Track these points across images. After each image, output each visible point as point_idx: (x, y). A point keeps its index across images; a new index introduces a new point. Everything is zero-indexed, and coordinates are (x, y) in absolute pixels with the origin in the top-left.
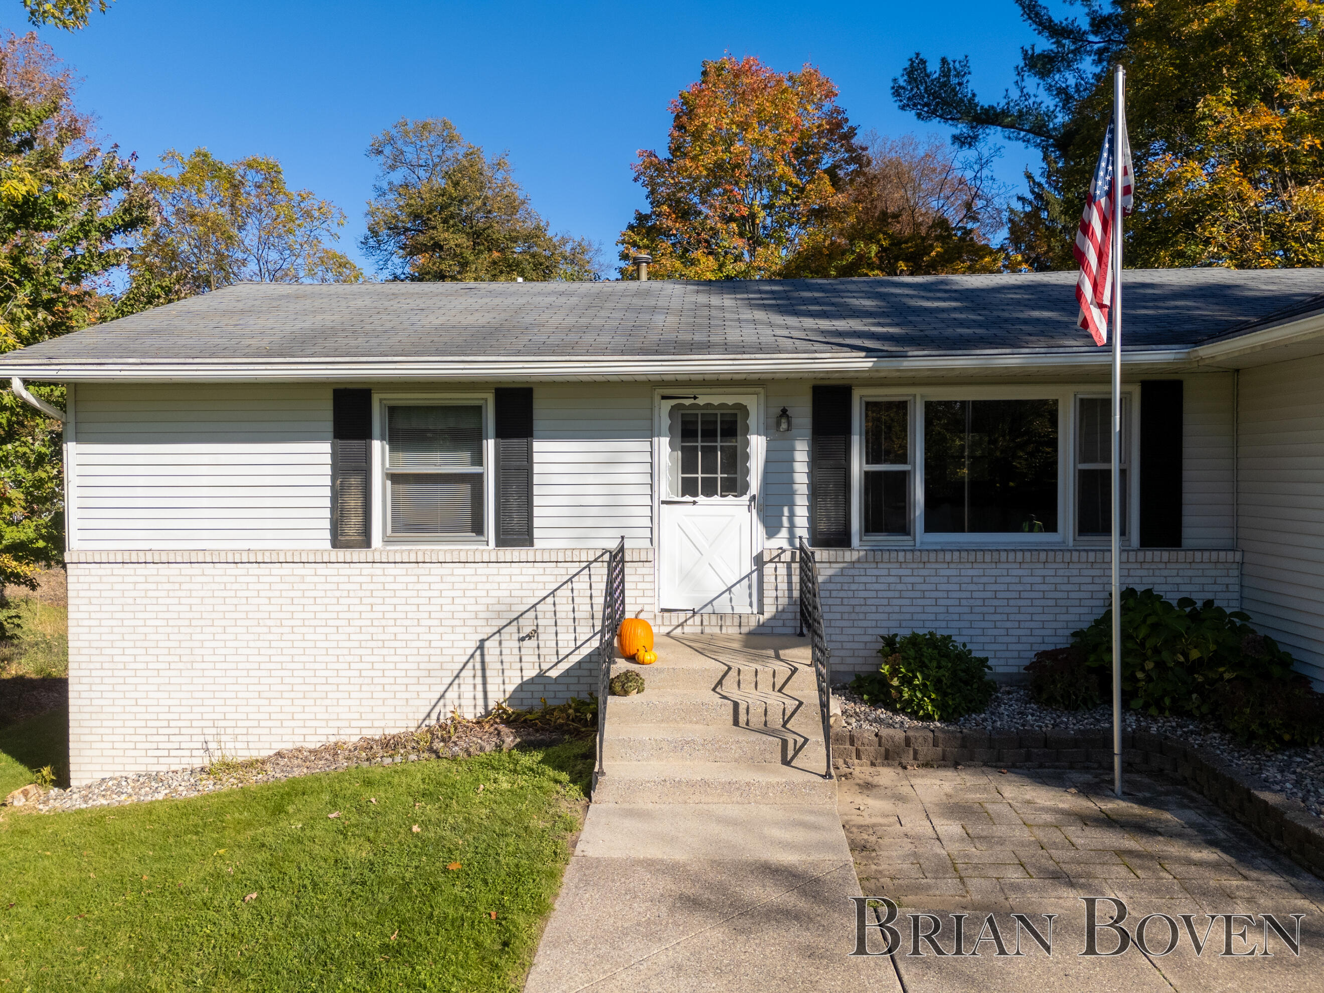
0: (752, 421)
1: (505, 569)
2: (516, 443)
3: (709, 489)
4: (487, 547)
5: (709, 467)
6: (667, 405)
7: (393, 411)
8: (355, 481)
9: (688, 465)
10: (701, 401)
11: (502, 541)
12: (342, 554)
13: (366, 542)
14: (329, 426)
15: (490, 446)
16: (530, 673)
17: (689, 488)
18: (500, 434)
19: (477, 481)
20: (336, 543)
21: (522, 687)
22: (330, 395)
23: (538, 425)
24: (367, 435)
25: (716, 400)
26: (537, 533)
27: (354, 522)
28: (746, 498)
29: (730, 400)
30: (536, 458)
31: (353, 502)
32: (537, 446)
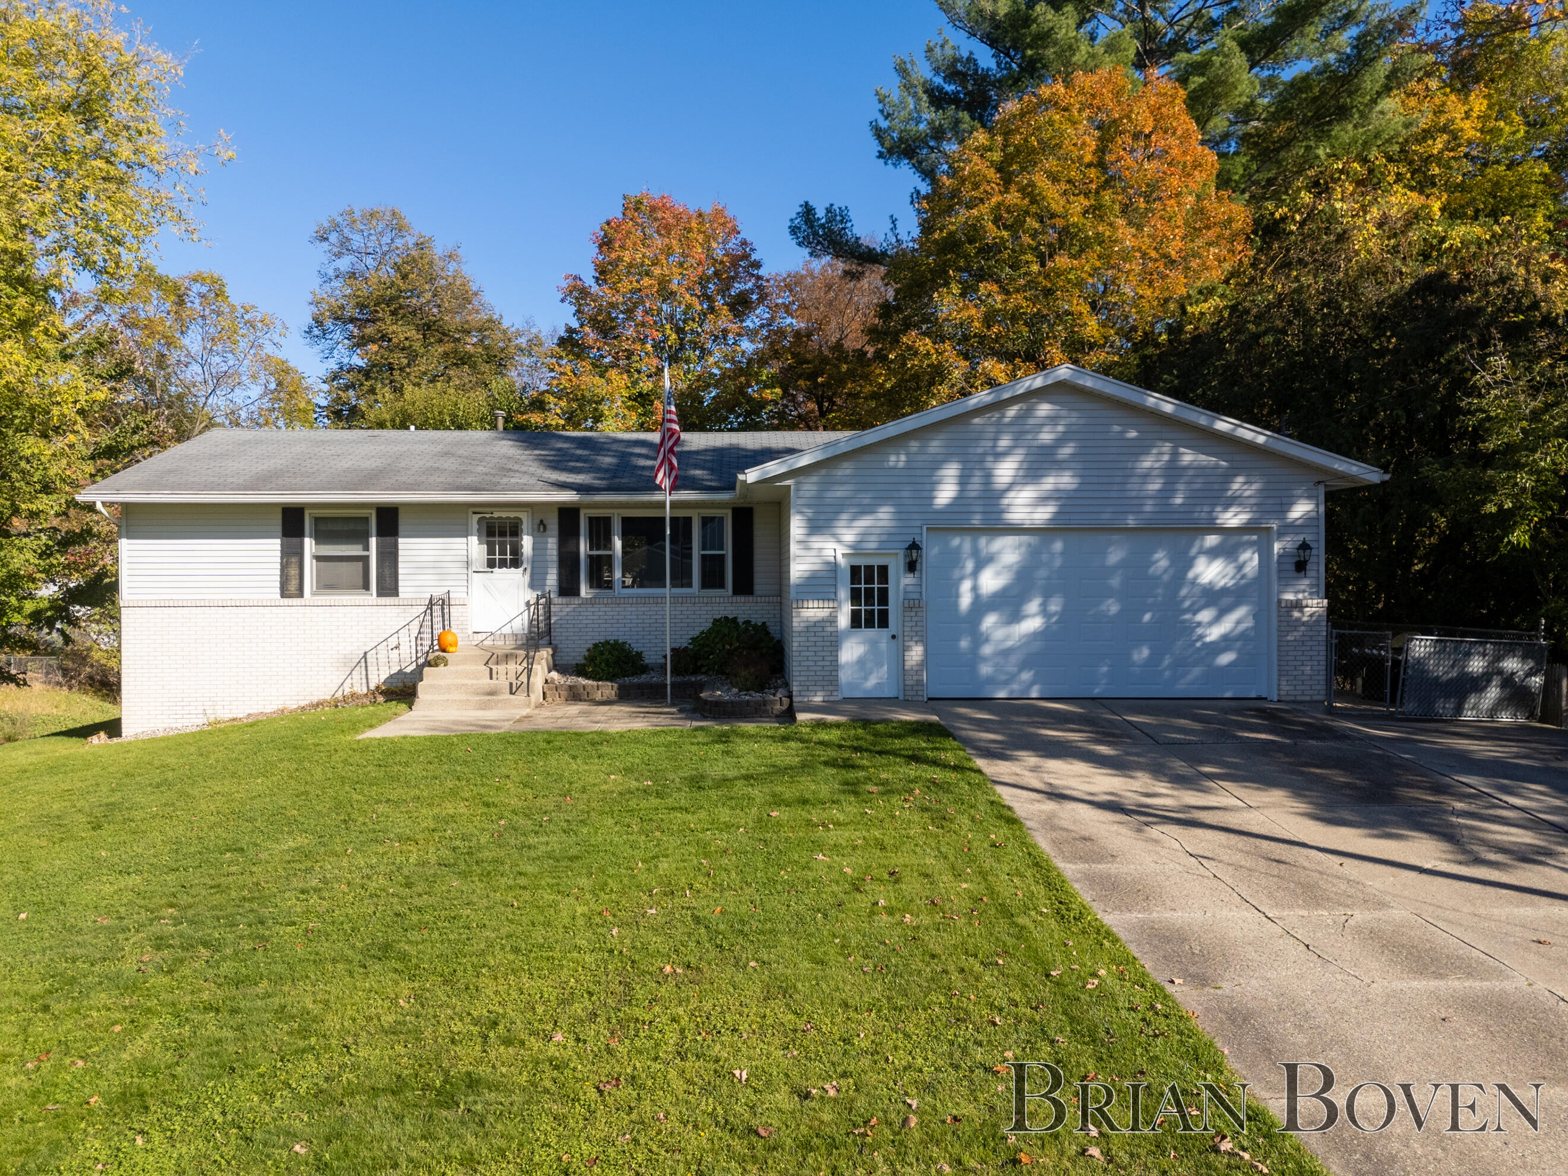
0: (525, 526)
1: (382, 609)
2: (388, 540)
3: (503, 564)
4: (372, 597)
5: (503, 552)
6: (476, 517)
7: (317, 520)
8: (294, 560)
9: (491, 551)
10: (496, 515)
11: (380, 594)
12: (287, 601)
13: (300, 594)
14: (279, 528)
15: (373, 541)
16: (395, 670)
17: (491, 564)
18: (379, 534)
19: (365, 560)
20: (283, 595)
21: (391, 676)
22: (280, 510)
23: (402, 528)
24: (301, 534)
25: (504, 515)
26: (400, 589)
27: (293, 586)
28: (521, 570)
29: (512, 515)
30: (400, 546)
31: (293, 572)
32: (400, 540)
